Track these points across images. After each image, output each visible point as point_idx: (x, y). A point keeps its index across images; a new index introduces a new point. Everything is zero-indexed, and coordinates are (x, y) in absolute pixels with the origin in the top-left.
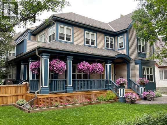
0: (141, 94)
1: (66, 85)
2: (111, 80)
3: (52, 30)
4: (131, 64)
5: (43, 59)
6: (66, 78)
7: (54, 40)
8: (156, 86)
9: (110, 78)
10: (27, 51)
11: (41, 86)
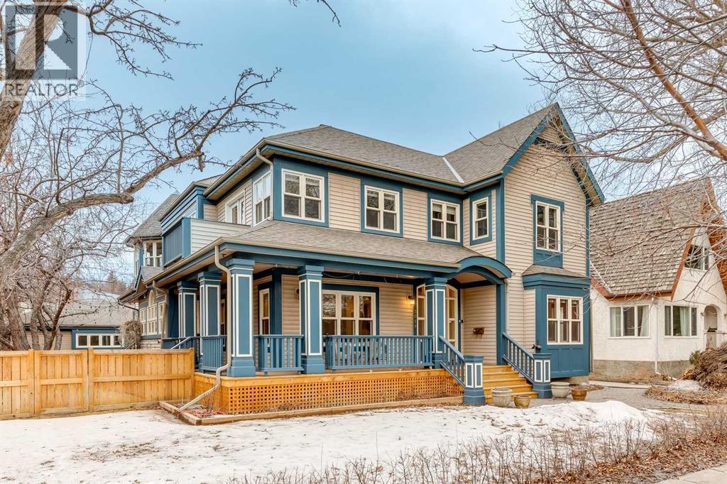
0: (536, 380)
1: (303, 351)
2: (444, 338)
3: (262, 187)
4: (509, 288)
5: (233, 275)
6: (303, 332)
7: (269, 218)
8: (594, 358)
9: (441, 332)
10: (192, 253)
11: (232, 353)
